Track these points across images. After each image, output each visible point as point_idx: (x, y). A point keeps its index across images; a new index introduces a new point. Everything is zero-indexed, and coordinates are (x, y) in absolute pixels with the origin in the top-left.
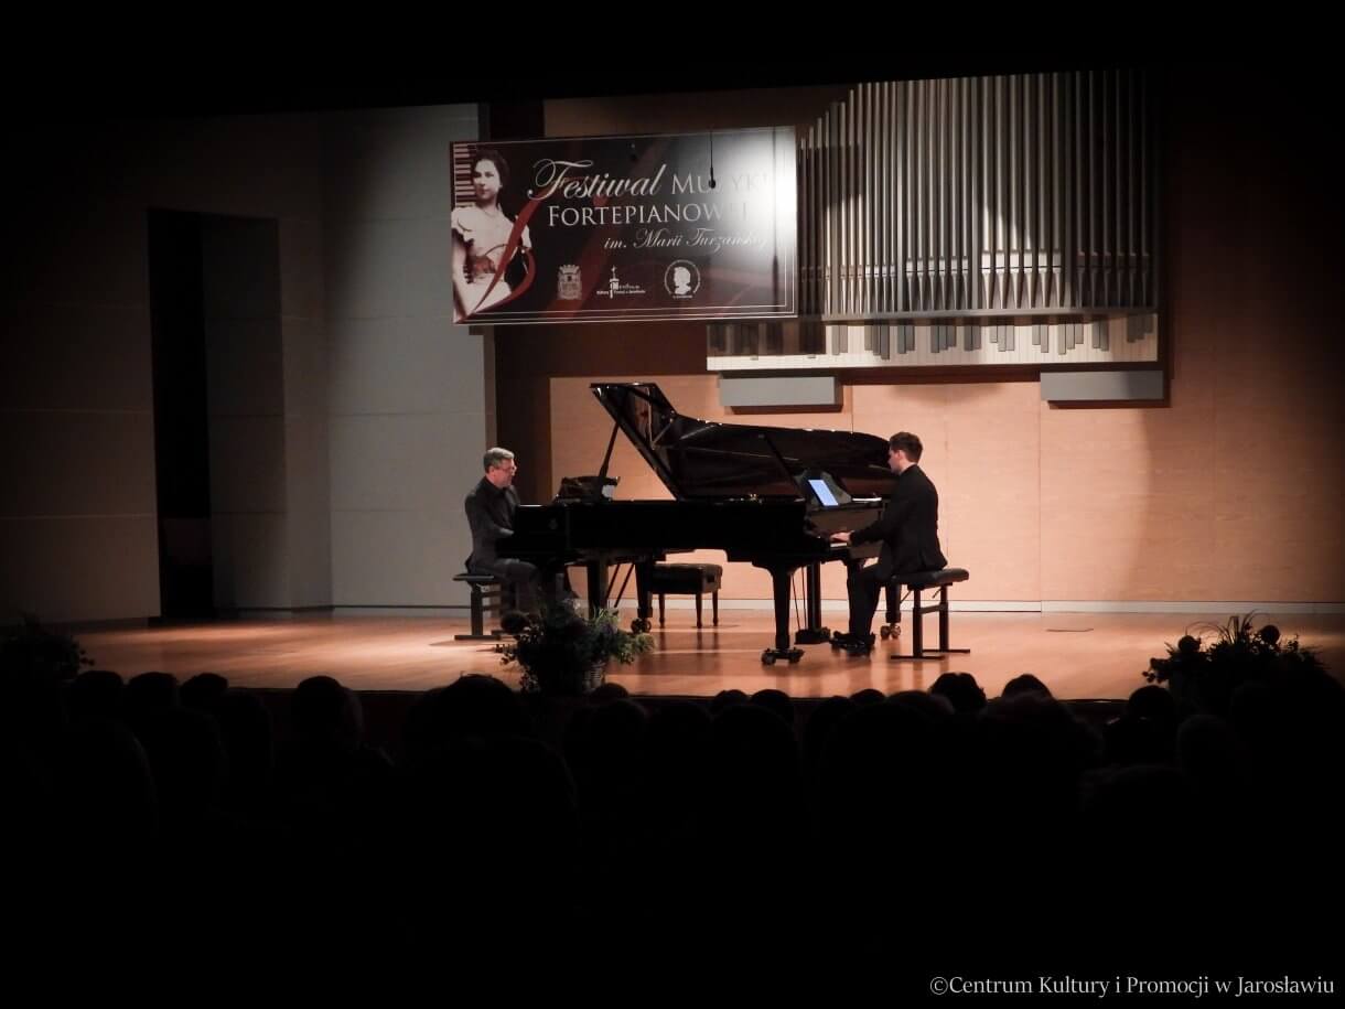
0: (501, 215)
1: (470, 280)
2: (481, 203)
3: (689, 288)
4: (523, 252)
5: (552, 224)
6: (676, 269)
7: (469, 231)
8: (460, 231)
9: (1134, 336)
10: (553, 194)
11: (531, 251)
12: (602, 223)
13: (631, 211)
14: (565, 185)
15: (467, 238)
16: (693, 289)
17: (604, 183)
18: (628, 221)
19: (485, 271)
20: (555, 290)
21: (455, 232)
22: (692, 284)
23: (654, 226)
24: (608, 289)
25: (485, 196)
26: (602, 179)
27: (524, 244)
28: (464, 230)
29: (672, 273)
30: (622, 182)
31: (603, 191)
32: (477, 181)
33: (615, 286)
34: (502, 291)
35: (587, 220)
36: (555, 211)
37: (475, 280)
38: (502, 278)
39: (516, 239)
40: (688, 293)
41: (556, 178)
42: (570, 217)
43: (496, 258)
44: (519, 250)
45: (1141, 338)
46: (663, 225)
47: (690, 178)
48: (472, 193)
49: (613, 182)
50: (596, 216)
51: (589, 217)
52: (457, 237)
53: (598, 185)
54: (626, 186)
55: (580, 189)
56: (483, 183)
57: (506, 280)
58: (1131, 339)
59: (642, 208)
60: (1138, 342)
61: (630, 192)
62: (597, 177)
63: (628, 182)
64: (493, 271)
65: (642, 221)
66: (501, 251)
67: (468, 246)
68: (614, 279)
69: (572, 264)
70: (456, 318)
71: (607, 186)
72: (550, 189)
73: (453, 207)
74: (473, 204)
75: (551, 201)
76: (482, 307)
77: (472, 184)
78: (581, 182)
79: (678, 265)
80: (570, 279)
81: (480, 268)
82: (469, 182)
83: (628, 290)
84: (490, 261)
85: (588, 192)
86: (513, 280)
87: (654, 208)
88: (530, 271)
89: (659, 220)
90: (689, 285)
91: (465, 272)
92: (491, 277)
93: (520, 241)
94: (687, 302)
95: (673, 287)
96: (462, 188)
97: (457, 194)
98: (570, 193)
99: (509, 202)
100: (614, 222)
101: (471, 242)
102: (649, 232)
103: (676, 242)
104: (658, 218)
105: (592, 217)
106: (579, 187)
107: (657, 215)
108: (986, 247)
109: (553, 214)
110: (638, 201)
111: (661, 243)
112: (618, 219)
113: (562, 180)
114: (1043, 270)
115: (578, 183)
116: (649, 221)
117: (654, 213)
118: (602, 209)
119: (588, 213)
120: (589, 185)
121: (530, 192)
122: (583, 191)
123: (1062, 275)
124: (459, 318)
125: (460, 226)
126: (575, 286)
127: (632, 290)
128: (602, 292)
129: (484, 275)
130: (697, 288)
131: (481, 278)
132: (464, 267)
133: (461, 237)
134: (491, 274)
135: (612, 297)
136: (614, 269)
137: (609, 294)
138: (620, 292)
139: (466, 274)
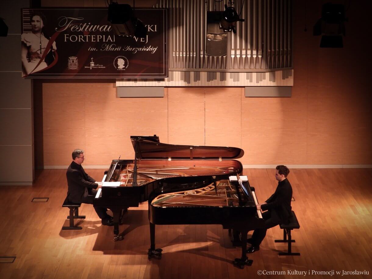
0: (43, 37)
1: (29, 61)
2: (35, 32)
3: (124, 66)
4: (53, 51)
5: (65, 41)
6: (118, 59)
7: (29, 42)
8: (25, 42)
9: (284, 77)
10: (66, 29)
11: (56, 51)
12: (87, 41)
13: (100, 37)
14: (71, 26)
15: (28, 45)
16: (125, 67)
17: (88, 26)
18: (98, 41)
19: (36, 58)
20: (66, 66)
21: (23, 42)
22: (125, 65)
23: (109, 43)
24: (90, 66)
25: (36, 29)
26: (87, 24)
27: (53, 48)
28: (27, 42)
29: (117, 61)
30: (96, 26)
31: (88, 29)
32: (33, 23)
33: (93, 65)
35: (81, 40)
36: (67, 36)
37: (32, 61)
38: (44, 60)
39: (50, 46)
40: (123, 68)
41: (67, 24)
42: (74, 38)
44: (51, 51)
45: (288, 78)
46: (113, 43)
48: (31, 28)
49: (92, 26)
50: (85, 38)
51: (82, 39)
52: (24, 45)
53: (85, 27)
54: (98, 28)
55: (78, 28)
56: (35, 24)
58: (284, 78)
59: (104, 36)
60: (286, 79)
61: (99, 30)
62: (85, 24)
63: (99, 26)
64: (39, 57)
65: (104, 41)
66: (43, 50)
67: (29, 48)
68: (92, 62)
69: (74, 56)
71: (89, 27)
72: (65, 27)
73: (22, 33)
74: (31, 32)
75: (66, 32)
76: (33, 72)
77: (31, 24)
78: (78, 26)
79: (119, 58)
80: (73, 62)
81: (34, 56)
82: (29, 24)
83: (98, 66)
84: (38, 54)
85: (81, 29)
87: (109, 36)
88: (56, 58)
89: (112, 41)
90: (123, 65)
91: (27, 58)
92: (38, 60)
93: (52, 47)
94: (123, 72)
95: (117, 66)
96: (26, 26)
97: (24, 28)
98: (74, 29)
99: (47, 32)
100: (92, 41)
101: (30, 46)
102: (107, 45)
103: (119, 49)
104: (111, 40)
105: (83, 39)
106: (77, 27)
107: (111, 39)
108: (233, 48)
109: (66, 37)
110: (102, 33)
111: (112, 49)
112: (94, 40)
113: (70, 24)
114: (255, 56)
115: (77, 26)
116: (107, 41)
117: (109, 38)
118: (87, 36)
119: (81, 37)
120: (82, 27)
121: (56, 28)
122: (79, 29)
123: (262, 58)
124: (24, 75)
125: (25, 40)
126: (75, 65)
127: (100, 66)
128: (87, 67)
129: (36, 59)
130: (127, 67)
131: (34, 60)
132: (27, 56)
133: (26, 44)
134: (39, 59)
135: (91, 69)
136: (92, 59)
137: (90, 68)
138: (94, 67)
139: (28, 59)
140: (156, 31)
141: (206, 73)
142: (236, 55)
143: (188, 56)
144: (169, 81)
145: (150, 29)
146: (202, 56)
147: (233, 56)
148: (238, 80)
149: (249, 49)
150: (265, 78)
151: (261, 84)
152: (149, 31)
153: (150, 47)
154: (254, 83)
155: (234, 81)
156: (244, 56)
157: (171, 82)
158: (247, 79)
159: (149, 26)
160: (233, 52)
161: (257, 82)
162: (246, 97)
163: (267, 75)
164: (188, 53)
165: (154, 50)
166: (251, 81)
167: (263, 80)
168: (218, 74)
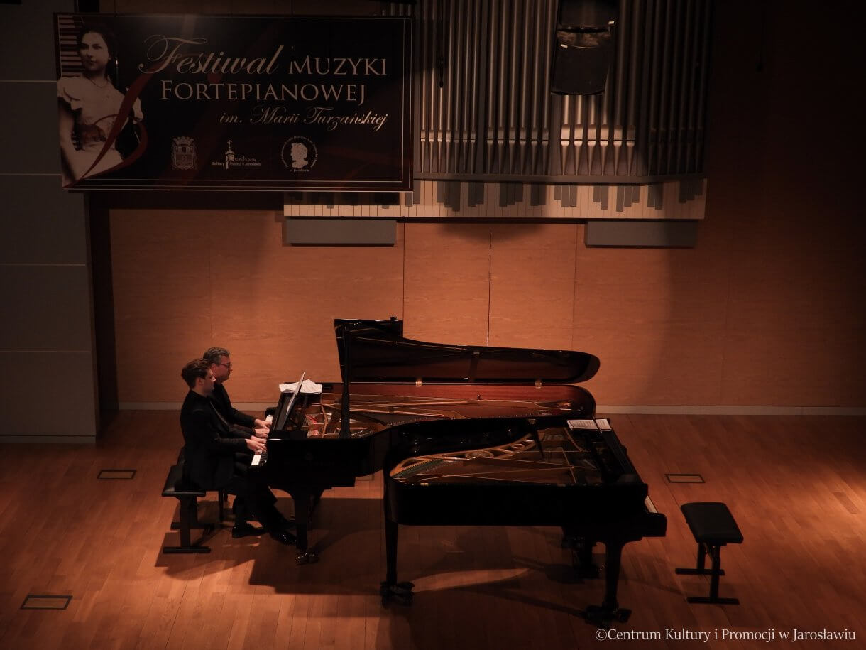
0: (110, 86)
1: (79, 147)
2: (89, 74)
3: (306, 163)
4: (135, 122)
5: (164, 97)
6: (293, 145)
7: (76, 100)
8: (67, 100)
9: (685, 197)
10: (165, 68)
11: (143, 121)
12: (217, 98)
13: (247, 88)
14: (178, 61)
15: (74, 106)
16: (310, 163)
17: (219, 60)
18: (244, 98)
19: (95, 139)
20: (169, 160)
21: (61, 100)
22: (310, 158)
23: (271, 103)
24: (225, 161)
25: (93, 68)
26: (217, 56)
27: (136, 116)
28: (71, 99)
29: (289, 149)
30: (238, 60)
31: (218, 68)
32: (84, 52)
33: (232, 158)
34: (113, 159)
35: (202, 95)
36: (168, 85)
37: (84, 147)
38: (113, 146)
39: (126, 110)
40: (305, 167)
41: (168, 54)
42: (184, 91)
43: (106, 127)
44: (131, 121)
45: (692, 199)
46: (279, 103)
47: (308, 59)
48: (80, 64)
49: (228, 60)
50: (211, 91)
51: (204, 93)
52: (64, 106)
53: (212, 63)
54: (242, 64)
55: (193, 65)
56: (90, 54)
57: (117, 149)
58: (682, 200)
59: (258, 86)
60: (688, 202)
61: (246, 70)
62: (212, 54)
63: (244, 60)
64: (102, 139)
65: (258, 98)
66: (111, 120)
67: (76, 114)
68: (230, 152)
69: (186, 136)
70: (65, 183)
71: (222, 63)
72: (163, 63)
73: (58, 77)
74: (80, 74)
75: (164, 74)
76: (91, 174)
77: (79, 55)
78: (195, 58)
79: (295, 141)
80: (184, 150)
81: (89, 136)
83: (244, 162)
84: (99, 130)
85: (202, 68)
86: (124, 149)
87: (271, 86)
88: (142, 141)
89: (276, 99)
90: (305, 159)
91: (73, 139)
92: (100, 146)
93: (132, 113)
94: (305, 176)
95: (290, 161)
96: (67, 58)
97: (62, 64)
98: (183, 68)
100: (230, 98)
101: (79, 111)
102: (265, 109)
103: (293, 119)
104: (275, 96)
105: (207, 93)
106: (193, 62)
107: (274, 93)
108: (566, 122)
109: (166, 87)
110: (254, 78)
111: (277, 120)
112: (233, 95)
113: (174, 55)
114: (618, 144)
115: (192, 60)
116: (265, 99)
117: (270, 91)
118: (217, 85)
119: (202, 88)
120: (203, 61)
121: (142, 66)
122: (197, 67)
123: (635, 148)
124: (68, 183)
125: (67, 95)
126: (189, 157)
127: (248, 162)
128: (218, 164)
129: (94, 143)
130: (314, 163)
131: (91, 146)
132: (72, 135)
133: (68, 106)
134: (101, 143)
135: (227, 167)
136: (229, 143)
137: (225, 165)
138: (235, 164)
139: (75, 142)
140: (384, 73)
141: (498, 185)
142: (572, 139)
143: (457, 141)
144: (408, 204)
145: (369, 69)
146: (490, 142)
147: (565, 144)
148: (574, 204)
149: (605, 127)
150: (637, 200)
151: (628, 213)
152: (367, 73)
153: (370, 116)
154: (611, 213)
155: (564, 205)
156: (592, 144)
157: (414, 206)
158: (596, 200)
159: (367, 60)
160: (566, 133)
161: (619, 209)
162: (588, 246)
163: (644, 191)
164: (457, 136)
165: (380, 121)
166: (604, 207)
167: (633, 204)
168: (527, 189)
